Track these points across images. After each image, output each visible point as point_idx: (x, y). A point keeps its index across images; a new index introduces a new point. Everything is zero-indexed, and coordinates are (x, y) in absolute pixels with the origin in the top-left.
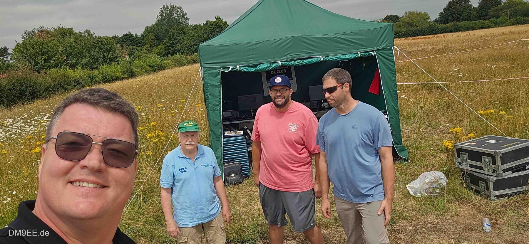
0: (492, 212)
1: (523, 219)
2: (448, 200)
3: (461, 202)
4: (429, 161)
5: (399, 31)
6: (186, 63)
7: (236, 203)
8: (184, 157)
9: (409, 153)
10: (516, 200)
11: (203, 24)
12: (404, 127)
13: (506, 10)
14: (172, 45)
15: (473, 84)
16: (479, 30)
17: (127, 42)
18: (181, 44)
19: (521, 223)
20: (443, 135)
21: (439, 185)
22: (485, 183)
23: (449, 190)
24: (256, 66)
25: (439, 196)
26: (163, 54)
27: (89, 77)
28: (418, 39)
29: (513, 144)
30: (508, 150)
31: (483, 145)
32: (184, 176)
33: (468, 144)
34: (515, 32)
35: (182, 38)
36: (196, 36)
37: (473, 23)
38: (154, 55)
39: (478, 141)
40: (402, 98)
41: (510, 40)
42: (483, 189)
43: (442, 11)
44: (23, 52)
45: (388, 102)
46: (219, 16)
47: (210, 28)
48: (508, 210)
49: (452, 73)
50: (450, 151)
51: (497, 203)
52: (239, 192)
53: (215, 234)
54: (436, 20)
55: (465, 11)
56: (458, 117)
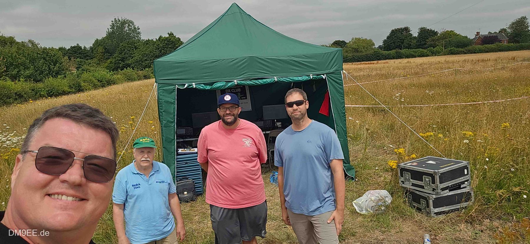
0: (432, 228)
1: (458, 234)
2: (393, 217)
3: (404, 219)
4: (374, 180)
5: (346, 56)
6: (137, 78)
7: (188, 221)
8: (138, 174)
9: (356, 172)
10: (453, 217)
11: (156, 39)
12: (351, 148)
13: (442, 41)
14: (123, 60)
15: (414, 108)
16: (418, 58)
17: (75, 54)
18: (132, 58)
19: (457, 238)
20: (387, 155)
21: (385, 202)
22: (426, 201)
23: (393, 207)
24: (211, 84)
25: (384, 213)
26: (113, 68)
27: (33, 90)
28: (364, 64)
29: (450, 164)
30: (446, 170)
31: (424, 166)
32: (137, 192)
33: (411, 164)
34: (450, 61)
35: (133, 52)
36: (148, 52)
37: (413, 51)
38: (103, 69)
39: (419, 161)
40: (350, 119)
41: (445, 68)
42: (424, 207)
43: (386, 39)
45: (337, 123)
46: (172, 32)
47: (163, 44)
48: (446, 226)
49: (395, 98)
50: (394, 171)
51: (436, 220)
52: (192, 209)
54: (380, 47)
55: (406, 39)
56: (400, 139)
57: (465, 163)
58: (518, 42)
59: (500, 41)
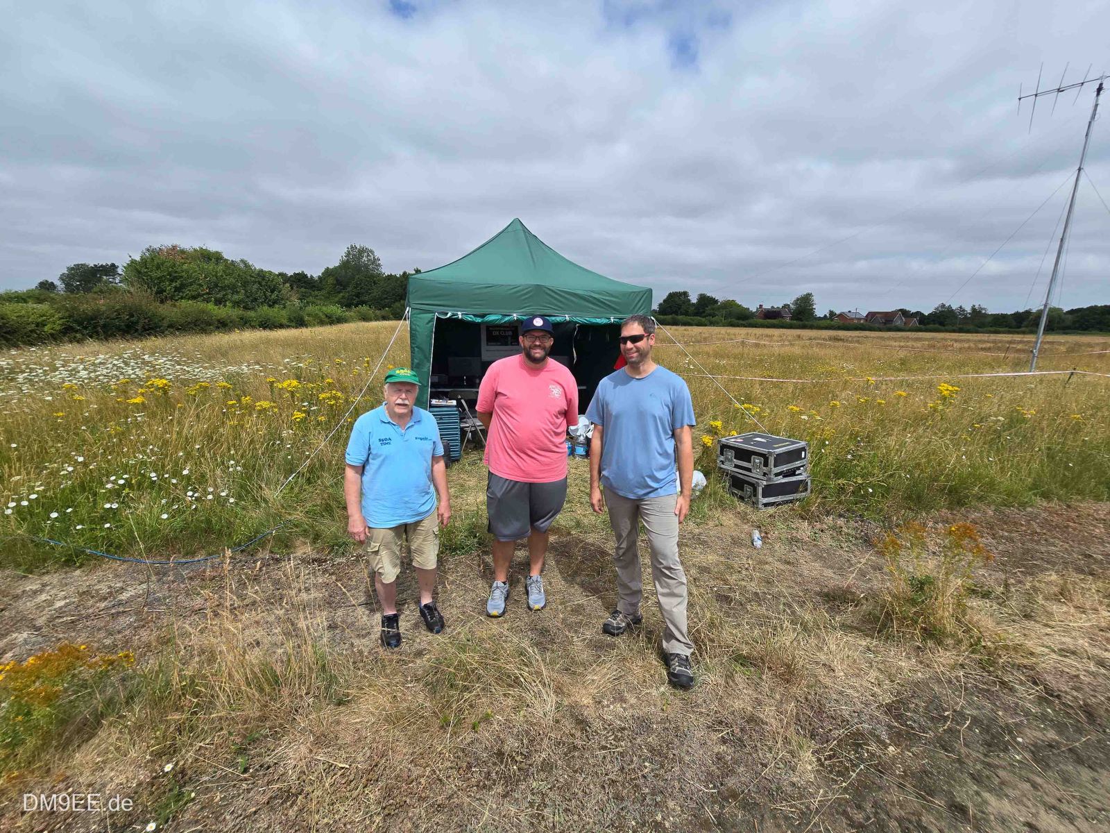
0: (761, 523)
1: (794, 533)
2: (709, 505)
3: (723, 509)
6: (374, 318)
8: (389, 423)
10: (785, 510)
11: (400, 274)
13: (722, 310)
14: (358, 295)
17: (299, 283)
18: (369, 295)
19: (793, 538)
22: (752, 488)
23: (708, 492)
24: (483, 316)
26: (345, 303)
27: (242, 319)
29: (784, 444)
30: (782, 450)
31: (751, 443)
32: (385, 450)
33: (735, 440)
35: (371, 288)
36: (389, 288)
38: (333, 303)
39: (745, 437)
42: (750, 495)
43: (663, 301)
44: (139, 272)
48: (777, 521)
51: (764, 513)
53: (424, 540)
55: (684, 304)
57: (802, 444)
58: (801, 320)
59: (783, 317)
